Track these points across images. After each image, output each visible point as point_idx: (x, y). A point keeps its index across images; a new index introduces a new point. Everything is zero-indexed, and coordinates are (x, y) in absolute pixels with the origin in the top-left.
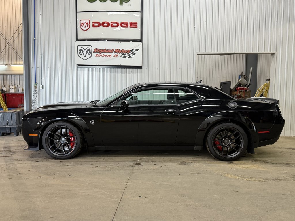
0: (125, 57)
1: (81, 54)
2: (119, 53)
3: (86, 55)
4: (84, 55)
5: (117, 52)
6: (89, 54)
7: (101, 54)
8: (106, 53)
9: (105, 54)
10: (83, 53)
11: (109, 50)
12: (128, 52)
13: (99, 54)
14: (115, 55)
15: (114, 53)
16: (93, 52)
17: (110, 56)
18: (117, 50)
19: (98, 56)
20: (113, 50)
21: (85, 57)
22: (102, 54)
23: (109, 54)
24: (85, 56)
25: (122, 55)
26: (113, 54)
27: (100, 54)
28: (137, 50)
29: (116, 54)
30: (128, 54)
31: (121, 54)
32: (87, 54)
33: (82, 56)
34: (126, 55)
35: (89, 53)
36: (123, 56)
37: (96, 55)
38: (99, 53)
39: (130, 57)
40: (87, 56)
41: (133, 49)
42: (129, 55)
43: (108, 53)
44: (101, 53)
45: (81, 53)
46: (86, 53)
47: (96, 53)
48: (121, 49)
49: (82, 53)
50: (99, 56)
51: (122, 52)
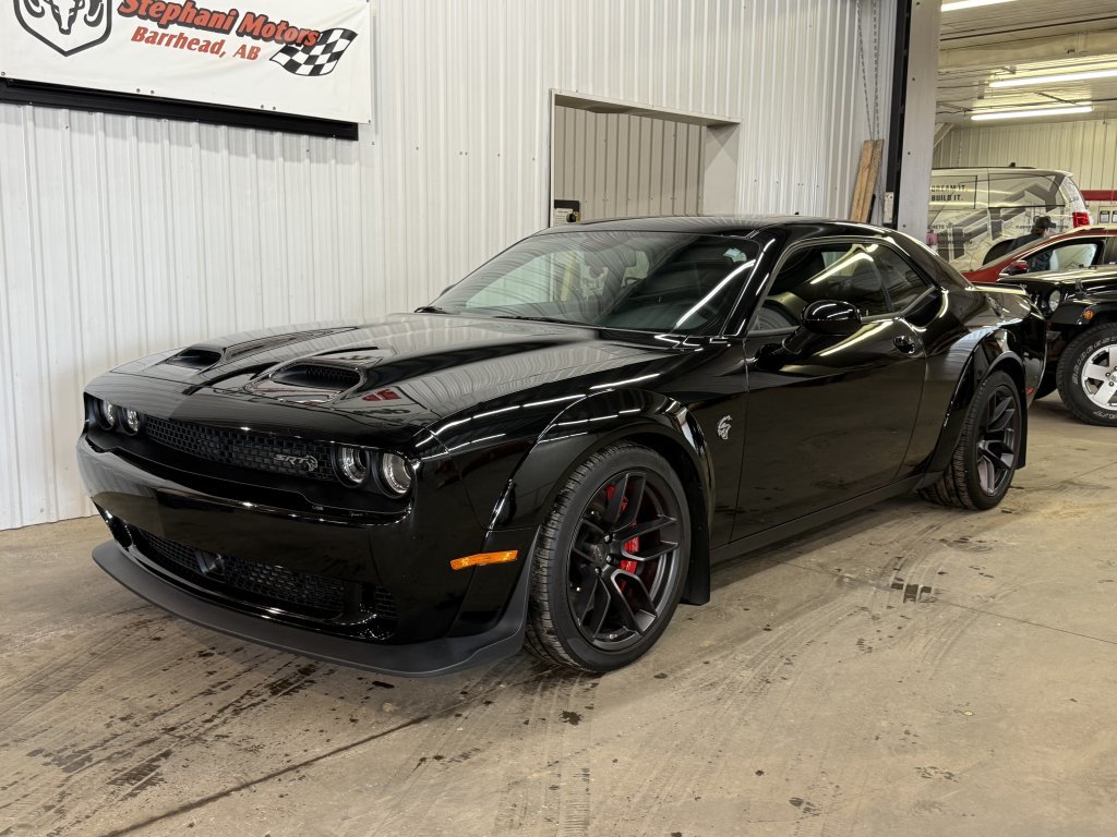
0: (292, 67)
1: (38, 10)
2: (266, 40)
3: (72, 20)
4: (58, 17)
5: (256, 33)
6: (91, 19)
7: (165, 27)
8: (198, 27)
9: (191, 33)
10: (54, 8)
11: (212, 14)
12: (306, 38)
13: (152, 26)
14: (244, 47)
15: (239, 34)
16: (120, 13)
17: (216, 49)
18: (255, 19)
19: (147, 41)
20: (234, 14)
21: (62, 31)
22: (174, 29)
23: (214, 37)
24: (65, 27)
25: (283, 51)
26: (232, 41)
27: (161, 31)
28: (350, 36)
29: (248, 41)
30: (307, 50)
31: (275, 47)
32: (81, 13)
33: (46, 26)
34: (300, 57)
35: (91, 13)
36: (285, 59)
37: (139, 35)
38: (157, 20)
39: (316, 71)
40: (82, 33)
41: (332, 30)
42: (311, 60)
43: (206, 28)
44: (163, 22)
45: (37, 4)
46: (74, 10)
47: (136, 22)
48: (275, 19)
49: (48, 8)
50: (151, 40)
51: (278, 37)
